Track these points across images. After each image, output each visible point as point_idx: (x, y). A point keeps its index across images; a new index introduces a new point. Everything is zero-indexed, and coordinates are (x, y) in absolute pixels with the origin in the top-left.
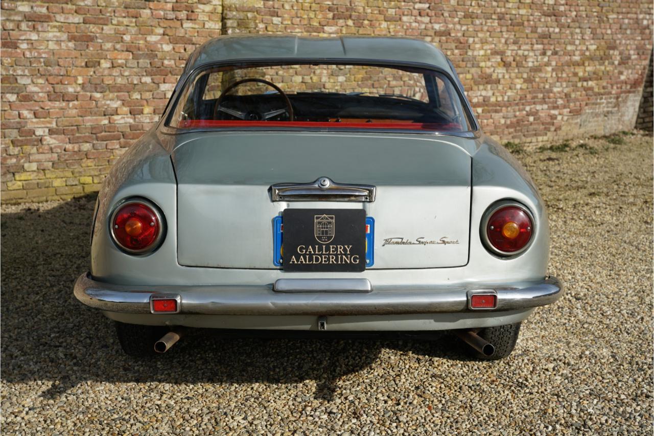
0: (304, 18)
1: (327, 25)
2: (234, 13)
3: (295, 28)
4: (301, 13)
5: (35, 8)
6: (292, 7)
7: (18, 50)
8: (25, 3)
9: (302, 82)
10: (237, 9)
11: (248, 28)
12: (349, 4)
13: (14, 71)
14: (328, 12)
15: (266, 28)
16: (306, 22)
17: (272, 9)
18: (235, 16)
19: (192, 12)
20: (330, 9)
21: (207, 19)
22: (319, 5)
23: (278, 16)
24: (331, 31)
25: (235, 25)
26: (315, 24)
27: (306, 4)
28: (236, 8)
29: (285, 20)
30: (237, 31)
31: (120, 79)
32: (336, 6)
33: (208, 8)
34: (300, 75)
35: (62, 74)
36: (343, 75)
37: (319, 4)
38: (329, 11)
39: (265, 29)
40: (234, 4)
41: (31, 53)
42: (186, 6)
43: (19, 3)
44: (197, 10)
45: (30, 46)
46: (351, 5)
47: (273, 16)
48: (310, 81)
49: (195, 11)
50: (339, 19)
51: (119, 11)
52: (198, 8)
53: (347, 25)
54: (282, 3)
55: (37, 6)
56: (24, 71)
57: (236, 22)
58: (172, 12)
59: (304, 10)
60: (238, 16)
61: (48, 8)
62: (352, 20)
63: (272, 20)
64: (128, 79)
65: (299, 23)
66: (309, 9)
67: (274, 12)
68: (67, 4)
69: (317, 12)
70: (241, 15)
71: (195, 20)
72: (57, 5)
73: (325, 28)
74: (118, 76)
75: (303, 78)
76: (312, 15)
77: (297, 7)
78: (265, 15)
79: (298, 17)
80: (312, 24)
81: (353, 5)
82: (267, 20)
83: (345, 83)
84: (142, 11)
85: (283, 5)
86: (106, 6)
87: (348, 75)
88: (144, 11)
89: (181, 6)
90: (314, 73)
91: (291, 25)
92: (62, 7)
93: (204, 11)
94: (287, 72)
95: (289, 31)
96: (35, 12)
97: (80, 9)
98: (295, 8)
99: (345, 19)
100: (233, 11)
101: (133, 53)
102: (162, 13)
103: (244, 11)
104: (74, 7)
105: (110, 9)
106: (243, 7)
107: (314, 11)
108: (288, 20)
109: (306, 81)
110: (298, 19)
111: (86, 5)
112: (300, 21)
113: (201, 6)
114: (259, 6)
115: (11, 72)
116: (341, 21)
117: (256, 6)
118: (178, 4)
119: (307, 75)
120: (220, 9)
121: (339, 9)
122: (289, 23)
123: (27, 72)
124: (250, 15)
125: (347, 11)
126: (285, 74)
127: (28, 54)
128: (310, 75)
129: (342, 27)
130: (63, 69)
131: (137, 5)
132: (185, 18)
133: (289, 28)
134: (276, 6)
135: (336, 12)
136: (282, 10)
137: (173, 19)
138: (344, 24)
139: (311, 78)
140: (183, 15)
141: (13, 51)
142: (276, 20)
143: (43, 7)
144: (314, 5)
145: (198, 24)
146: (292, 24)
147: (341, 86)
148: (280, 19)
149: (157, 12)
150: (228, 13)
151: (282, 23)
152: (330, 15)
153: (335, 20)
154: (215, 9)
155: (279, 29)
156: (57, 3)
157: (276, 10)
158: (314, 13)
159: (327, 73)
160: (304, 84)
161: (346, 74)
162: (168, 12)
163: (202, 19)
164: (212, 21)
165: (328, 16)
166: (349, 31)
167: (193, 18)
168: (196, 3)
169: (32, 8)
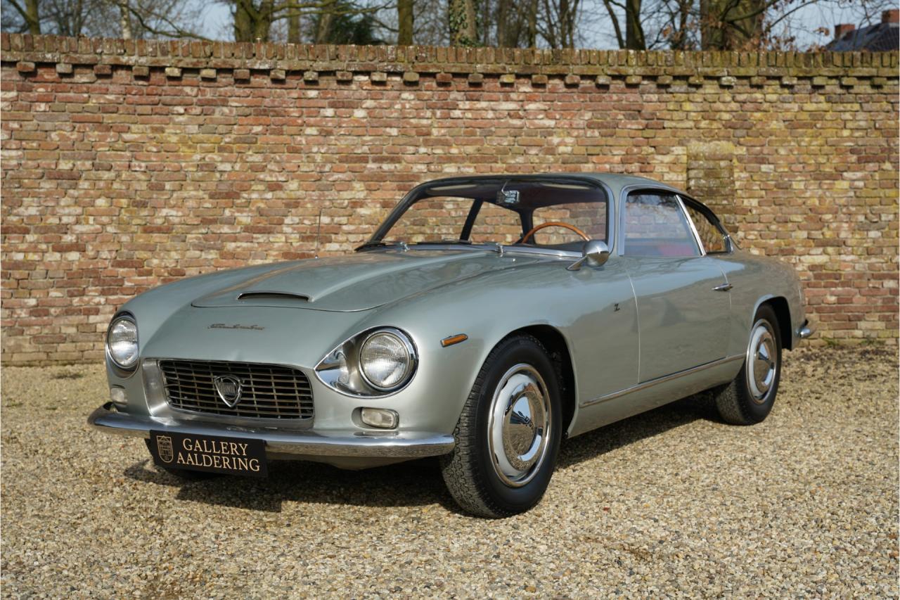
0: (811, 164)
1: (848, 169)
2: (701, 162)
3: (797, 176)
4: (804, 158)
5: (462, 169)
6: (791, 151)
7: (444, 210)
8: (453, 164)
9: (808, 238)
10: (707, 159)
11: (719, 178)
12: (885, 145)
13: (439, 230)
14: (850, 155)
15: (752, 177)
16: (812, 168)
17: (761, 156)
18: (701, 165)
19: (649, 163)
20: (852, 151)
21: (668, 170)
22: (834, 148)
23: (769, 163)
24: (854, 177)
25: (701, 175)
26: (827, 170)
27: (812, 148)
28: (704, 156)
29: (779, 167)
30: (703, 181)
31: (555, 238)
32: (863, 148)
33: (667, 159)
34: (805, 230)
35: (489, 231)
36: (878, 230)
37: (834, 146)
38: (851, 153)
39: (750, 179)
40: (703, 152)
41: (456, 212)
42: (640, 158)
43: (446, 165)
44: (654, 161)
45: (456, 207)
46: (889, 145)
47: (761, 163)
48: (821, 237)
49: (651, 162)
50: (869, 162)
51: (555, 167)
52: (654, 159)
53: (883, 170)
54: (775, 148)
55: (464, 167)
56: (448, 229)
57: (702, 171)
58: (620, 165)
59: (810, 155)
60: (705, 165)
61: (475, 167)
62: (891, 162)
63: (760, 168)
64: (564, 238)
65: (801, 169)
66: (818, 152)
67: (763, 159)
68: (497, 162)
69: (831, 156)
70: (711, 164)
71: (651, 172)
72: (486, 164)
73: (845, 174)
74: (552, 233)
75: (809, 234)
76: (822, 160)
77: (799, 150)
78: (750, 162)
79: (800, 163)
80: (822, 169)
81: (892, 144)
82: (753, 168)
83: (881, 240)
84: (582, 165)
85: (776, 151)
86: (540, 163)
87: (887, 229)
88: (586, 165)
89: (631, 159)
90: (828, 226)
91: (790, 173)
92: (491, 167)
93: (662, 162)
94: (784, 227)
95: (786, 179)
96: (462, 173)
97: (510, 167)
98: (796, 152)
99: (878, 161)
100: (700, 160)
101: (571, 211)
102: (607, 166)
103: (714, 160)
104: (504, 165)
105: (544, 166)
106: (715, 155)
107: (827, 154)
108: (784, 167)
109: (814, 237)
110: (801, 165)
111: (517, 163)
112: (804, 167)
113: (660, 157)
114: (740, 152)
115: (436, 231)
116: (871, 165)
117: (736, 153)
118: (629, 157)
119: (817, 230)
120: (684, 159)
121: (867, 152)
122: (786, 170)
123: (451, 231)
124: (723, 164)
125: (882, 152)
126: (780, 229)
127: (453, 214)
128: (821, 229)
129: (875, 171)
130: (490, 227)
131: (576, 160)
132: (638, 170)
133: (786, 176)
134: (766, 151)
135: (864, 154)
136: (775, 156)
137: (622, 173)
138: (876, 169)
139: (823, 234)
140: (635, 167)
141: (438, 211)
142: (764, 168)
143: (469, 167)
144: (826, 147)
145: (656, 176)
146: (792, 171)
147: (874, 242)
148: (772, 166)
149: (600, 166)
150: (693, 162)
151: (775, 171)
152: (854, 158)
153: (863, 165)
154: (678, 159)
155: (770, 178)
156: (485, 162)
157: (767, 156)
158: (826, 157)
159: (849, 227)
160: (811, 241)
161: (883, 228)
162: (616, 165)
163: (660, 170)
164: (675, 172)
165: (849, 159)
166: (886, 176)
167: (647, 170)
168: (652, 153)
169: (459, 168)
